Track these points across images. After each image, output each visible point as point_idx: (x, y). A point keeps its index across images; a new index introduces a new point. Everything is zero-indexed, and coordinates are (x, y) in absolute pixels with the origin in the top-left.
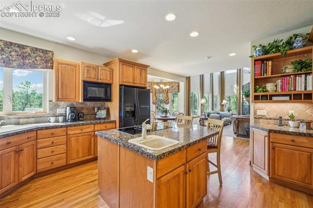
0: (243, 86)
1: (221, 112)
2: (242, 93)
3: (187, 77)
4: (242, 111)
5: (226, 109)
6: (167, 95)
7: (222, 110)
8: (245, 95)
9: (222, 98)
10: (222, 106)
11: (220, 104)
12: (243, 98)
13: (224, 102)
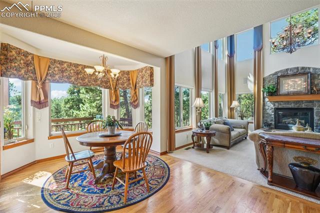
0: (264, 79)
1: (230, 120)
2: (262, 89)
3: (166, 58)
4: (263, 117)
5: (236, 114)
6: (135, 93)
7: (231, 117)
8: (269, 92)
9: (231, 99)
10: (231, 109)
11: (228, 108)
12: (264, 98)
13: (235, 103)
